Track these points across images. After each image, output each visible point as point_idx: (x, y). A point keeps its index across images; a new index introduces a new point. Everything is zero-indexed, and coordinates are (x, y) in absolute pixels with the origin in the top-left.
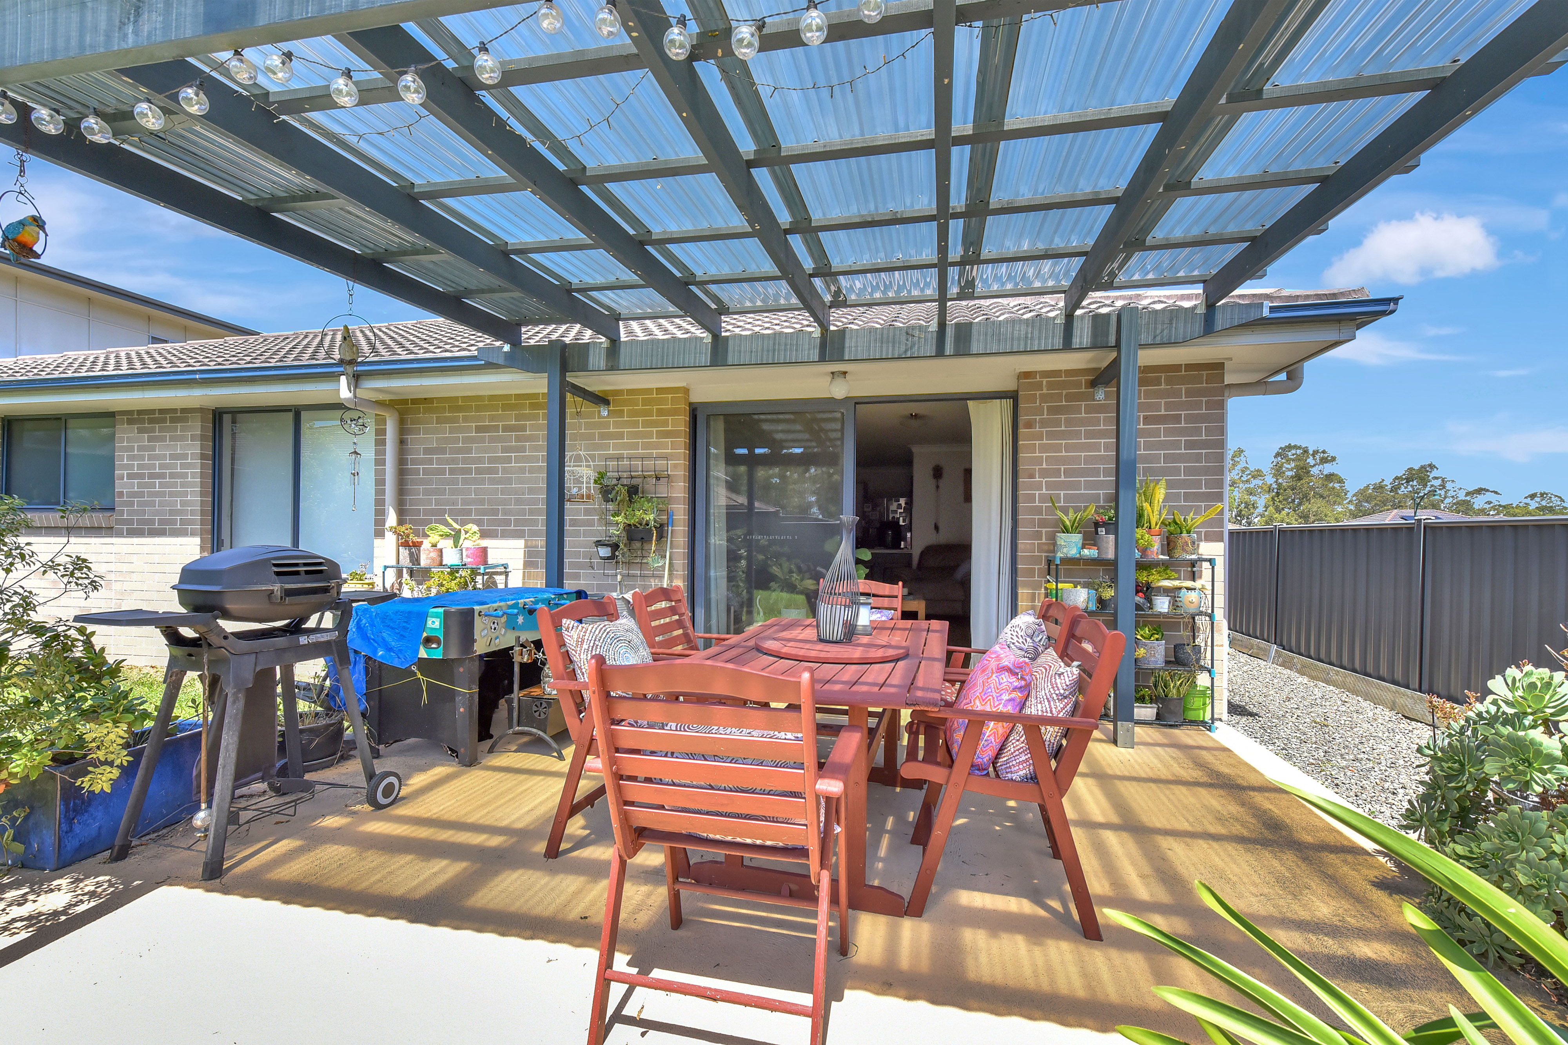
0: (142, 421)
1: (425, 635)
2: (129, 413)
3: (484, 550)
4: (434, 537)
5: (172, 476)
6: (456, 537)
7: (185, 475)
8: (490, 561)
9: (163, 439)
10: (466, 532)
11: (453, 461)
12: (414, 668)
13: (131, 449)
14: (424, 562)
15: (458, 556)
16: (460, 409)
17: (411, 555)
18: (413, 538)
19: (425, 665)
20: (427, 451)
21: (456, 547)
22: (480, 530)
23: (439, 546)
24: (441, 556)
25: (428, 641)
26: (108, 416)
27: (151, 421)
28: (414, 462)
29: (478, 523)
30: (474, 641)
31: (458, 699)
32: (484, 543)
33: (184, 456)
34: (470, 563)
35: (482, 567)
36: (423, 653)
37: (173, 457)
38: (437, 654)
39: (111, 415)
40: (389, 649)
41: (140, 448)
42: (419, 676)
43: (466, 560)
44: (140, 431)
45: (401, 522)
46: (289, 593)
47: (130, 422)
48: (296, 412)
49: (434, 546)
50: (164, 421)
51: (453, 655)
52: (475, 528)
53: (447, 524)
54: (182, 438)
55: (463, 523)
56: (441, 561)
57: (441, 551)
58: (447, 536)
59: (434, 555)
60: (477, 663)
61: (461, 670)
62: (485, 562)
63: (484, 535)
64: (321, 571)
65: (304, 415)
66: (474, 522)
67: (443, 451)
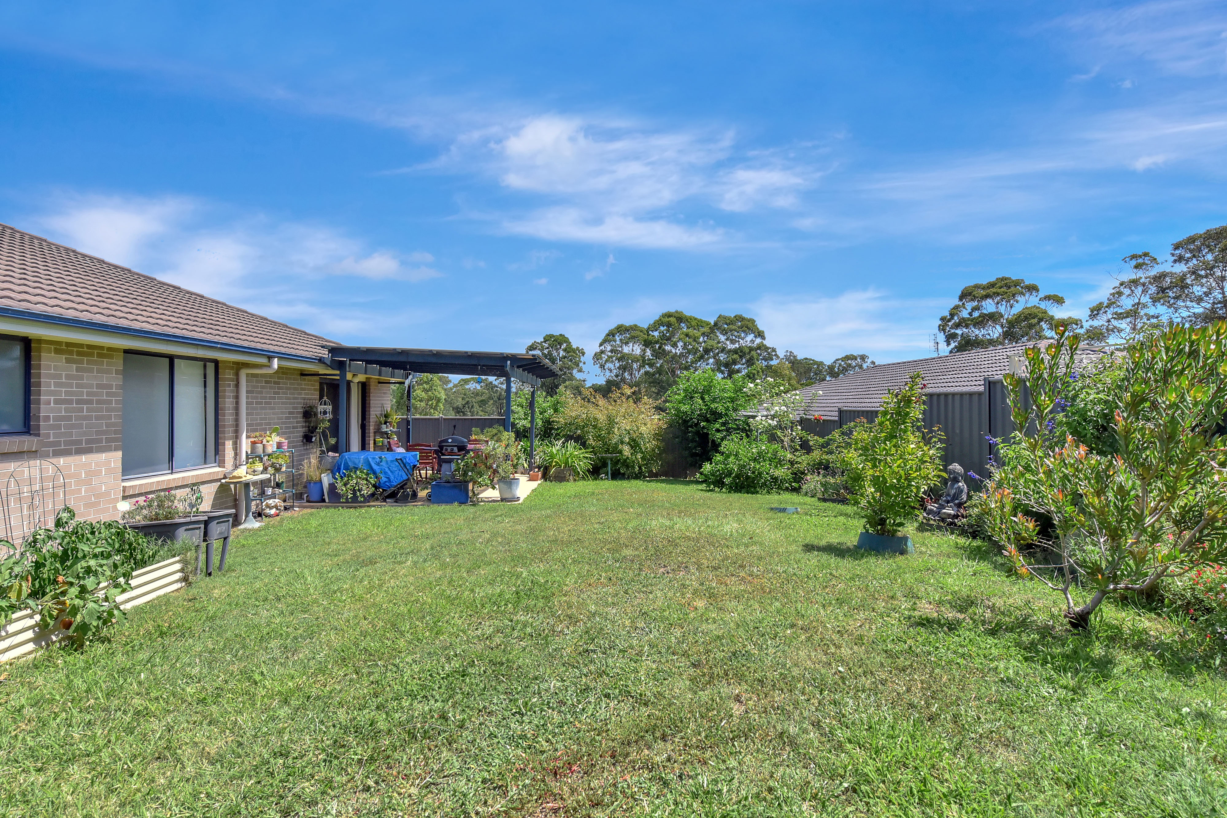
0: (71, 353)
4: (267, 438)
5: (99, 402)
7: (110, 402)
9: (91, 371)
13: (60, 376)
18: (260, 439)
27: (80, 354)
33: (110, 387)
37: (99, 386)
41: (68, 377)
44: (68, 361)
47: (58, 351)
48: (171, 359)
50: (91, 355)
54: (108, 372)
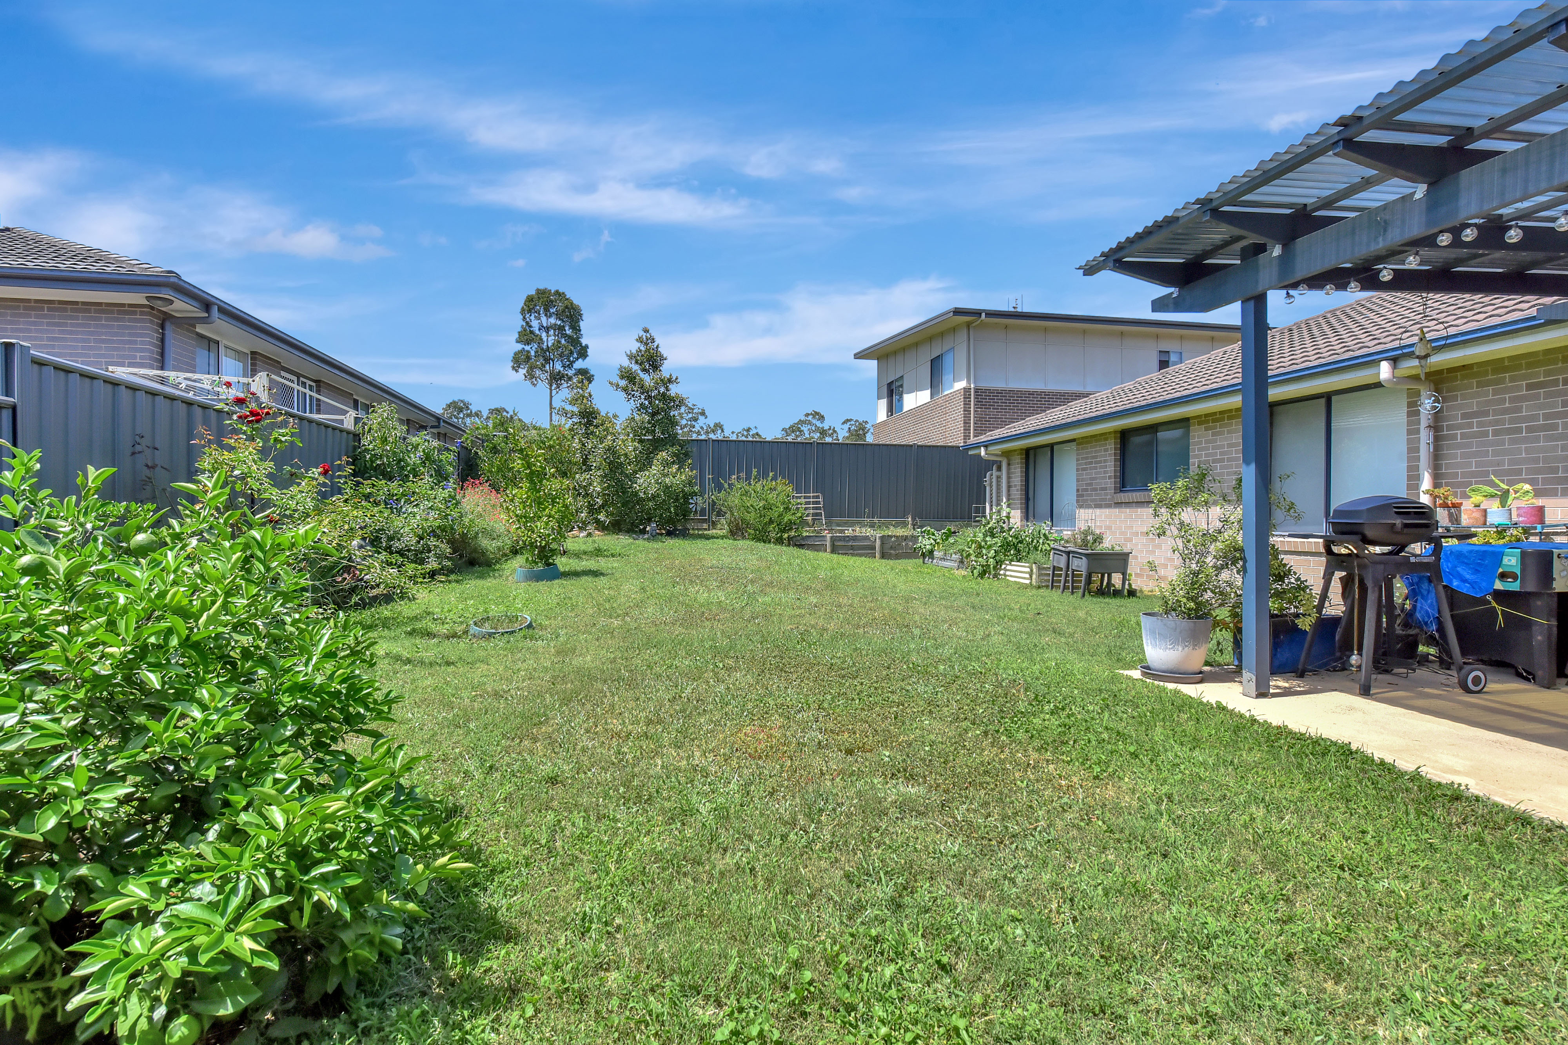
0: (1208, 422)
1: (1500, 570)
2: (1199, 417)
3: (1541, 510)
4: (1476, 498)
5: (1229, 460)
6: (1504, 497)
7: (1238, 459)
8: (1548, 520)
9: (1221, 433)
10: (1516, 492)
11: (1497, 422)
12: (1489, 598)
13: (1201, 443)
14: (1465, 520)
15: (1507, 515)
16: (1506, 369)
17: (1450, 515)
18: (1451, 500)
19: (1500, 596)
20: (1465, 415)
21: (1503, 506)
22: (1534, 490)
23: (1482, 507)
24: (1485, 516)
25: (1503, 576)
26: (1184, 422)
27: (1214, 421)
28: (1449, 428)
29: (1531, 482)
30: (1553, 579)
31: (1535, 628)
32: (1540, 502)
33: (1238, 444)
34: (1522, 522)
35: (1539, 526)
36: (1498, 585)
38: (1514, 586)
39: (1187, 420)
40: (1464, 581)
41: (1207, 442)
42: (1494, 604)
43: (1515, 518)
44: (1206, 429)
45: (1436, 485)
46: (1406, 526)
47: (1200, 424)
48: (1328, 397)
49: (1477, 506)
50: (1223, 419)
51: (1531, 588)
52: (1527, 487)
53: (1492, 484)
54: (1236, 431)
55: (1511, 483)
56: (1485, 521)
57: (1485, 511)
58: (1492, 496)
59: (1477, 515)
60: (1556, 599)
61: (1539, 603)
62: (1542, 521)
63: (1538, 493)
64: (1423, 513)
65: (1334, 398)
66: (1525, 481)
67: (1486, 413)
